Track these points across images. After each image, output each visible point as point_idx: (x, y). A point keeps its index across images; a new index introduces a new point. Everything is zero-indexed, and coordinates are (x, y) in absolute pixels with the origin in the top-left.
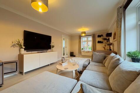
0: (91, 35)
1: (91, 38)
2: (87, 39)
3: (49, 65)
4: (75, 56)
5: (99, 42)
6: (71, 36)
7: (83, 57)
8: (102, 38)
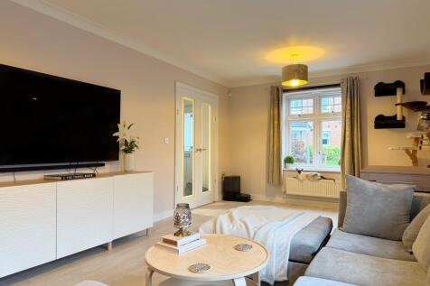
1: (339, 100)
2: (317, 105)
3: (104, 247)
4: (246, 199)
5: (383, 122)
6: (230, 90)
8: (399, 97)
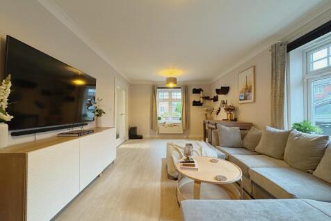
0: (179, 88)
1: (180, 94)
2: (170, 95)
3: (99, 176)
4: (141, 137)
5: (196, 104)
6: (131, 85)
7: (163, 138)
8: (201, 95)
